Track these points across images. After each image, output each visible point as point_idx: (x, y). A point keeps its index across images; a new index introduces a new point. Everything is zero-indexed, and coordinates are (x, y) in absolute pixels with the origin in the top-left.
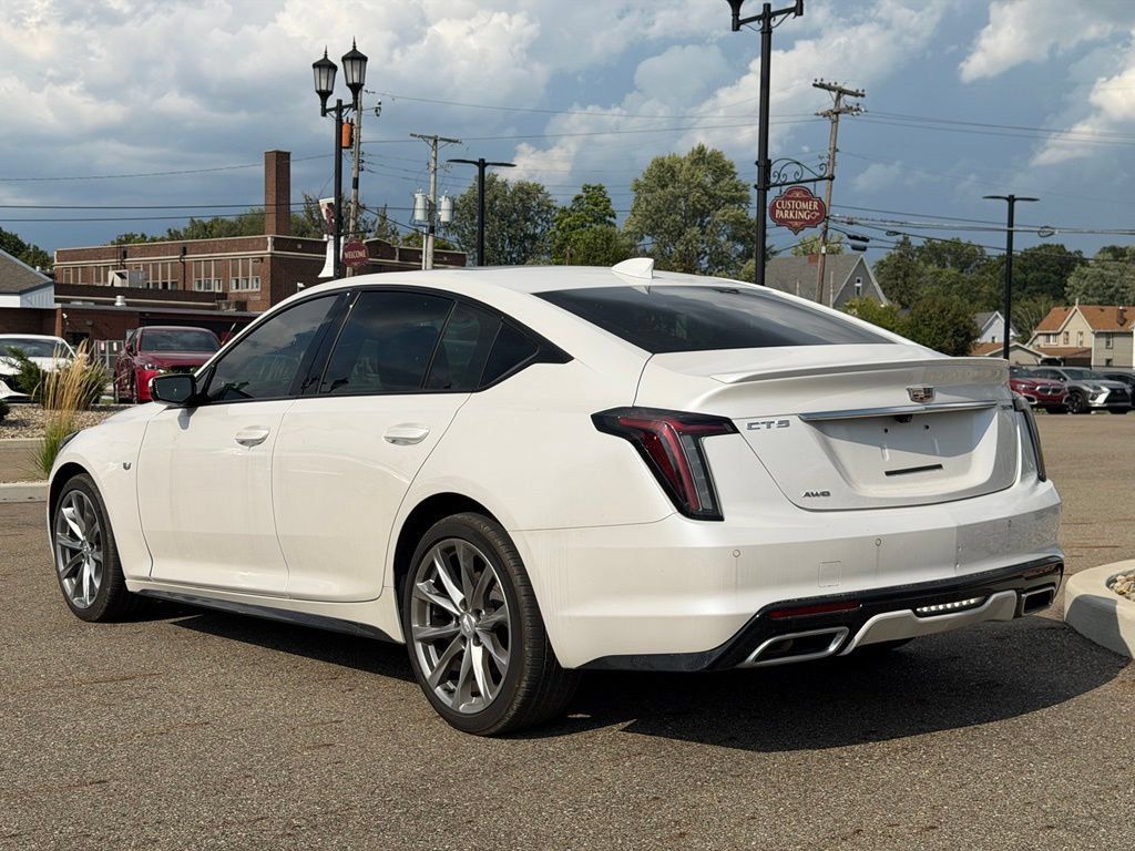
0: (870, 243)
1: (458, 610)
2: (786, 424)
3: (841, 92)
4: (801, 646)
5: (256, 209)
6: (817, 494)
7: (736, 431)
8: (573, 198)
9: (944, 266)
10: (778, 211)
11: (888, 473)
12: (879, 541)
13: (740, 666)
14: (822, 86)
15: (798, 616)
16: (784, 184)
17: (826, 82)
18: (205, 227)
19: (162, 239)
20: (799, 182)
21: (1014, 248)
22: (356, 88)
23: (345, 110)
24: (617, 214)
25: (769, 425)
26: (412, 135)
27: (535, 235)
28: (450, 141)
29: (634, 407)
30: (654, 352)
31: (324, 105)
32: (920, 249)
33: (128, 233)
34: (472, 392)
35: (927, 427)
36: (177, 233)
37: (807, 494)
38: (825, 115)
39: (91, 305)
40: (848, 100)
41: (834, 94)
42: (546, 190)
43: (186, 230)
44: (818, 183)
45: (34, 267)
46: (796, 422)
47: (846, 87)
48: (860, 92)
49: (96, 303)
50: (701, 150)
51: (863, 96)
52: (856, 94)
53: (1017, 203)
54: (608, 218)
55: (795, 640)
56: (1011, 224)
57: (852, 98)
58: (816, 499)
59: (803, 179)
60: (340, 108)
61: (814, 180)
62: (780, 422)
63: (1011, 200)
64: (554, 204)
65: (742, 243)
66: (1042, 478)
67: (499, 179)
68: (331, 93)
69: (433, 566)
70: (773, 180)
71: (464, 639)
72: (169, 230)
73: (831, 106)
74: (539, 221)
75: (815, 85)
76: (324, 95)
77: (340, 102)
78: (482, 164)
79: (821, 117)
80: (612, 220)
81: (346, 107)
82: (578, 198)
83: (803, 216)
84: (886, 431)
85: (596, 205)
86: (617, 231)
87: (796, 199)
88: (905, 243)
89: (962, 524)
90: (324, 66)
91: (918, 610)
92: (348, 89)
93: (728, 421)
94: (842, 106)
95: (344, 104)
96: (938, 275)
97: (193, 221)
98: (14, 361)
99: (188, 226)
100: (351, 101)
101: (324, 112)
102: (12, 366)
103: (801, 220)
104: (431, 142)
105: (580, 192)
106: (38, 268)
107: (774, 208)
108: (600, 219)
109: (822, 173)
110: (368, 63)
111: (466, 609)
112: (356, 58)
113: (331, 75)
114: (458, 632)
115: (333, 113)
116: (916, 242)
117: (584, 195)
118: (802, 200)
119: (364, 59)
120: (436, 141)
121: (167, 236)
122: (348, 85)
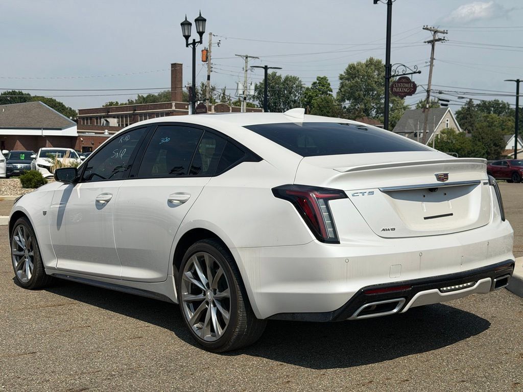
0: (450, 103)
1: (204, 287)
2: (372, 193)
3: (436, 32)
4: (379, 308)
5: (166, 90)
6: (389, 230)
7: (346, 197)
8: (312, 83)
9: (489, 113)
10: (394, 88)
11: (425, 218)
12: (421, 254)
13: (350, 319)
14: (427, 29)
15: (379, 294)
16: (398, 75)
17: (429, 27)
18: (144, 98)
19: (126, 104)
20: (404, 74)
21: (519, 104)
22: (201, 34)
23: (197, 44)
24: (333, 90)
25: (363, 194)
26: (236, 55)
27: (295, 100)
28: (253, 57)
29: (294, 185)
30: (304, 156)
31: (187, 42)
32: (478, 105)
33: (110, 101)
34: (212, 176)
35: (445, 194)
36: (132, 101)
37: (384, 230)
38: (429, 42)
39: (93, 134)
40: (439, 36)
41: (433, 32)
42: (300, 79)
43: (136, 100)
44: (413, 75)
45: (69, 118)
46: (377, 192)
47: (439, 29)
48: (446, 31)
49: (96, 133)
50: (371, 60)
51: (447, 33)
52: (443, 33)
53: (520, 83)
54: (329, 92)
55: (378, 305)
56: (518, 92)
57: (442, 34)
58: (388, 232)
59: (407, 73)
60: (194, 43)
61: (412, 73)
62: (369, 192)
63: (518, 81)
64: (303, 86)
65: (392, 103)
66: (503, 220)
67: (277, 75)
68: (190, 36)
69: (193, 264)
70: (392, 74)
71: (208, 303)
72: (129, 100)
73: (432, 38)
74: (297, 94)
75: (423, 29)
76: (187, 37)
77: (194, 40)
78: (266, 68)
79: (427, 43)
80: (331, 93)
81: (197, 42)
82: (314, 83)
83: (406, 90)
84: (424, 196)
85: (323, 86)
86: (333, 98)
87: (403, 82)
88: (470, 103)
89: (464, 244)
90: (186, 24)
91: (441, 289)
92: (198, 34)
93: (342, 192)
94: (437, 38)
95: (196, 41)
96: (486, 117)
97: (139, 95)
98: (50, 160)
99: (137, 99)
100: (199, 40)
101: (187, 45)
102: (49, 162)
103: (405, 92)
104: (245, 58)
105: (315, 80)
106: (71, 118)
107: (392, 87)
108: (325, 93)
109: (415, 70)
110: (207, 22)
111: (209, 288)
112: (201, 20)
113: (189, 28)
114: (205, 299)
115: (191, 45)
116: (476, 102)
117: (318, 82)
118: (406, 83)
119: (205, 20)
120: (247, 58)
121: (127, 102)
122: (198, 32)
